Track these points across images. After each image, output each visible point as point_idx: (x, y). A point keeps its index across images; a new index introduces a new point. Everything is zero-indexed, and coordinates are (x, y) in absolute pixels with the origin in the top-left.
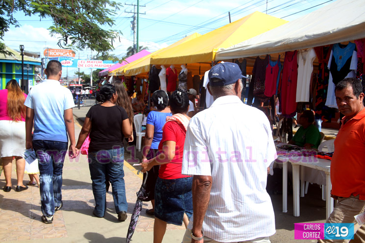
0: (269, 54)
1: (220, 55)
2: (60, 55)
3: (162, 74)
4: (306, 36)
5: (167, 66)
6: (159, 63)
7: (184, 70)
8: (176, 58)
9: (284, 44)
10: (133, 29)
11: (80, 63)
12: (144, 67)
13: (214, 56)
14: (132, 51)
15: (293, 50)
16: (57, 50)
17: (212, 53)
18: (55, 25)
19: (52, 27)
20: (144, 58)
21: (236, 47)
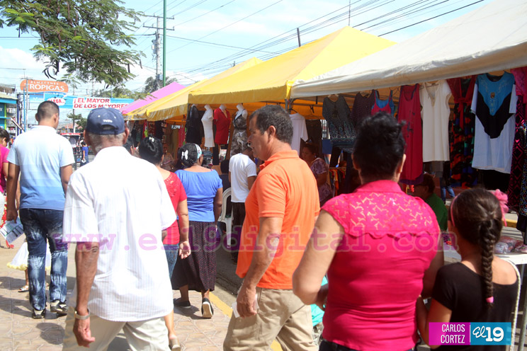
0: (375, 89)
1: (298, 90)
2: (45, 89)
3: (207, 118)
4: (433, 63)
5: (214, 107)
6: (203, 102)
7: (241, 112)
8: (229, 95)
9: (399, 75)
10: (156, 51)
11: (77, 102)
12: (178, 108)
13: (288, 92)
14: (154, 85)
15: (414, 84)
16: (41, 81)
17: (285, 87)
18: (43, 43)
19: (37, 47)
20: (176, 94)
21: (322, 78)
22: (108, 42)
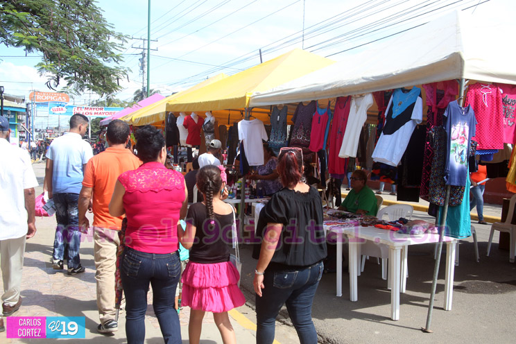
0: (315, 100)
1: (255, 100)
2: (49, 100)
3: (180, 122)
4: (363, 78)
5: (188, 114)
6: (178, 110)
7: (209, 119)
8: (199, 104)
9: (336, 88)
10: (142, 68)
11: (76, 110)
12: (157, 116)
13: (247, 102)
14: (141, 95)
15: (347, 95)
16: (46, 93)
17: (245, 98)
18: (45, 61)
19: (40, 64)
20: (157, 104)
21: (275, 90)
22: (101, 60)
